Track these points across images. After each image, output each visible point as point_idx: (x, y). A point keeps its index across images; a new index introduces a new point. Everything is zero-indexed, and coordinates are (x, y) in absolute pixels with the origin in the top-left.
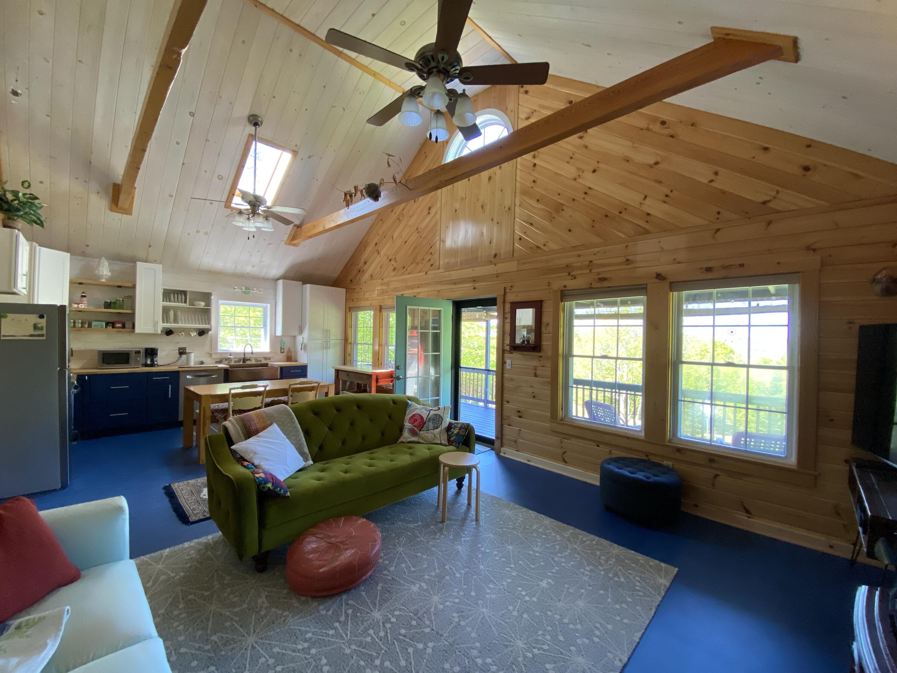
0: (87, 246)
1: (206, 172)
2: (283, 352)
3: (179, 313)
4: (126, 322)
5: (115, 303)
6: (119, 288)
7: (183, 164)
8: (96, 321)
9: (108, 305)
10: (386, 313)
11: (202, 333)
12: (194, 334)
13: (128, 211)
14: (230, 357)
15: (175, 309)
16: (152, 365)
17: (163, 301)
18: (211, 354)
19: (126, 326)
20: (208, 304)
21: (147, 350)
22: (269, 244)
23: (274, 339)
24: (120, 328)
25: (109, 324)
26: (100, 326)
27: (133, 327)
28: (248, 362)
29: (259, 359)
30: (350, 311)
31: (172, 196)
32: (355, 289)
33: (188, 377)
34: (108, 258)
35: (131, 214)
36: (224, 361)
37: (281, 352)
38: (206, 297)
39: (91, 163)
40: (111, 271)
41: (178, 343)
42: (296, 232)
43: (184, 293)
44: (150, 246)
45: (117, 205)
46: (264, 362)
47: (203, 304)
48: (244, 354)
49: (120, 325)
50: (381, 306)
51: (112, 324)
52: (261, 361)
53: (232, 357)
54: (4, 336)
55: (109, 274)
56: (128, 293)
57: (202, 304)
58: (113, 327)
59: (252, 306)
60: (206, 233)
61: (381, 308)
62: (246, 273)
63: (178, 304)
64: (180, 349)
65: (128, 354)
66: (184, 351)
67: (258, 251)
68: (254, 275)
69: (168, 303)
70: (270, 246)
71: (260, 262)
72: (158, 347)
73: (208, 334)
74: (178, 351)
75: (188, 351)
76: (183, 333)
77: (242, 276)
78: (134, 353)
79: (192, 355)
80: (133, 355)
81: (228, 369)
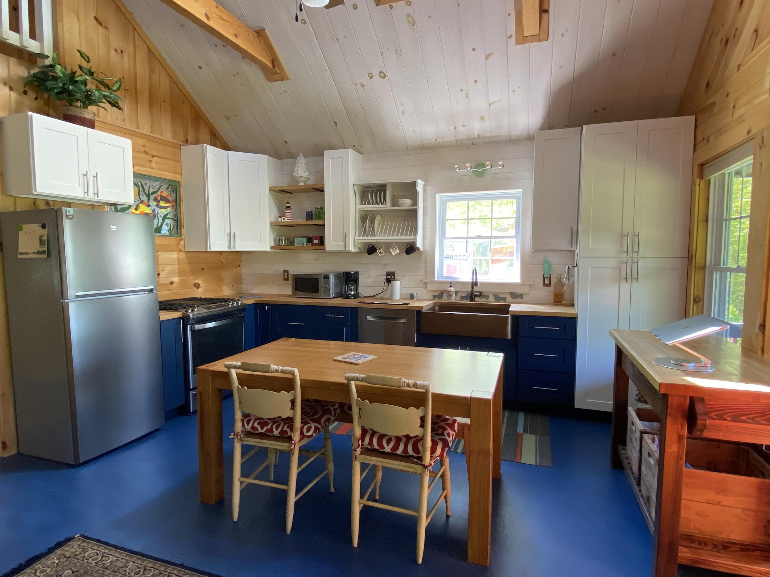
2: (549, 285)
8: (298, 239)
9: (309, 216)
11: (408, 249)
12: (395, 252)
13: (282, 74)
14: (449, 289)
17: (361, 204)
18: (426, 283)
25: (308, 241)
26: (302, 245)
28: (480, 301)
29: (501, 296)
30: (702, 176)
33: (369, 318)
34: (305, 155)
35: (288, 78)
37: (545, 285)
40: (307, 170)
41: (386, 265)
43: (383, 187)
44: (336, 124)
46: (509, 301)
47: (409, 202)
48: (472, 285)
51: (311, 241)
52: (505, 299)
53: (452, 289)
54: (21, 254)
57: (407, 203)
58: (312, 245)
59: (497, 198)
62: (476, 136)
63: (377, 206)
64: (388, 274)
65: (317, 279)
66: (391, 277)
67: (475, 82)
68: (491, 137)
69: (366, 206)
70: (490, 59)
71: (490, 105)
72: (358, 271)
73: (417, 251)
74: (385, 277)
75: (397, 277)
76: (381, 250)
77: (473, 144)
78: (323, 278)
79: (397, 284)
80: (321, 281)
81: (420, 311)
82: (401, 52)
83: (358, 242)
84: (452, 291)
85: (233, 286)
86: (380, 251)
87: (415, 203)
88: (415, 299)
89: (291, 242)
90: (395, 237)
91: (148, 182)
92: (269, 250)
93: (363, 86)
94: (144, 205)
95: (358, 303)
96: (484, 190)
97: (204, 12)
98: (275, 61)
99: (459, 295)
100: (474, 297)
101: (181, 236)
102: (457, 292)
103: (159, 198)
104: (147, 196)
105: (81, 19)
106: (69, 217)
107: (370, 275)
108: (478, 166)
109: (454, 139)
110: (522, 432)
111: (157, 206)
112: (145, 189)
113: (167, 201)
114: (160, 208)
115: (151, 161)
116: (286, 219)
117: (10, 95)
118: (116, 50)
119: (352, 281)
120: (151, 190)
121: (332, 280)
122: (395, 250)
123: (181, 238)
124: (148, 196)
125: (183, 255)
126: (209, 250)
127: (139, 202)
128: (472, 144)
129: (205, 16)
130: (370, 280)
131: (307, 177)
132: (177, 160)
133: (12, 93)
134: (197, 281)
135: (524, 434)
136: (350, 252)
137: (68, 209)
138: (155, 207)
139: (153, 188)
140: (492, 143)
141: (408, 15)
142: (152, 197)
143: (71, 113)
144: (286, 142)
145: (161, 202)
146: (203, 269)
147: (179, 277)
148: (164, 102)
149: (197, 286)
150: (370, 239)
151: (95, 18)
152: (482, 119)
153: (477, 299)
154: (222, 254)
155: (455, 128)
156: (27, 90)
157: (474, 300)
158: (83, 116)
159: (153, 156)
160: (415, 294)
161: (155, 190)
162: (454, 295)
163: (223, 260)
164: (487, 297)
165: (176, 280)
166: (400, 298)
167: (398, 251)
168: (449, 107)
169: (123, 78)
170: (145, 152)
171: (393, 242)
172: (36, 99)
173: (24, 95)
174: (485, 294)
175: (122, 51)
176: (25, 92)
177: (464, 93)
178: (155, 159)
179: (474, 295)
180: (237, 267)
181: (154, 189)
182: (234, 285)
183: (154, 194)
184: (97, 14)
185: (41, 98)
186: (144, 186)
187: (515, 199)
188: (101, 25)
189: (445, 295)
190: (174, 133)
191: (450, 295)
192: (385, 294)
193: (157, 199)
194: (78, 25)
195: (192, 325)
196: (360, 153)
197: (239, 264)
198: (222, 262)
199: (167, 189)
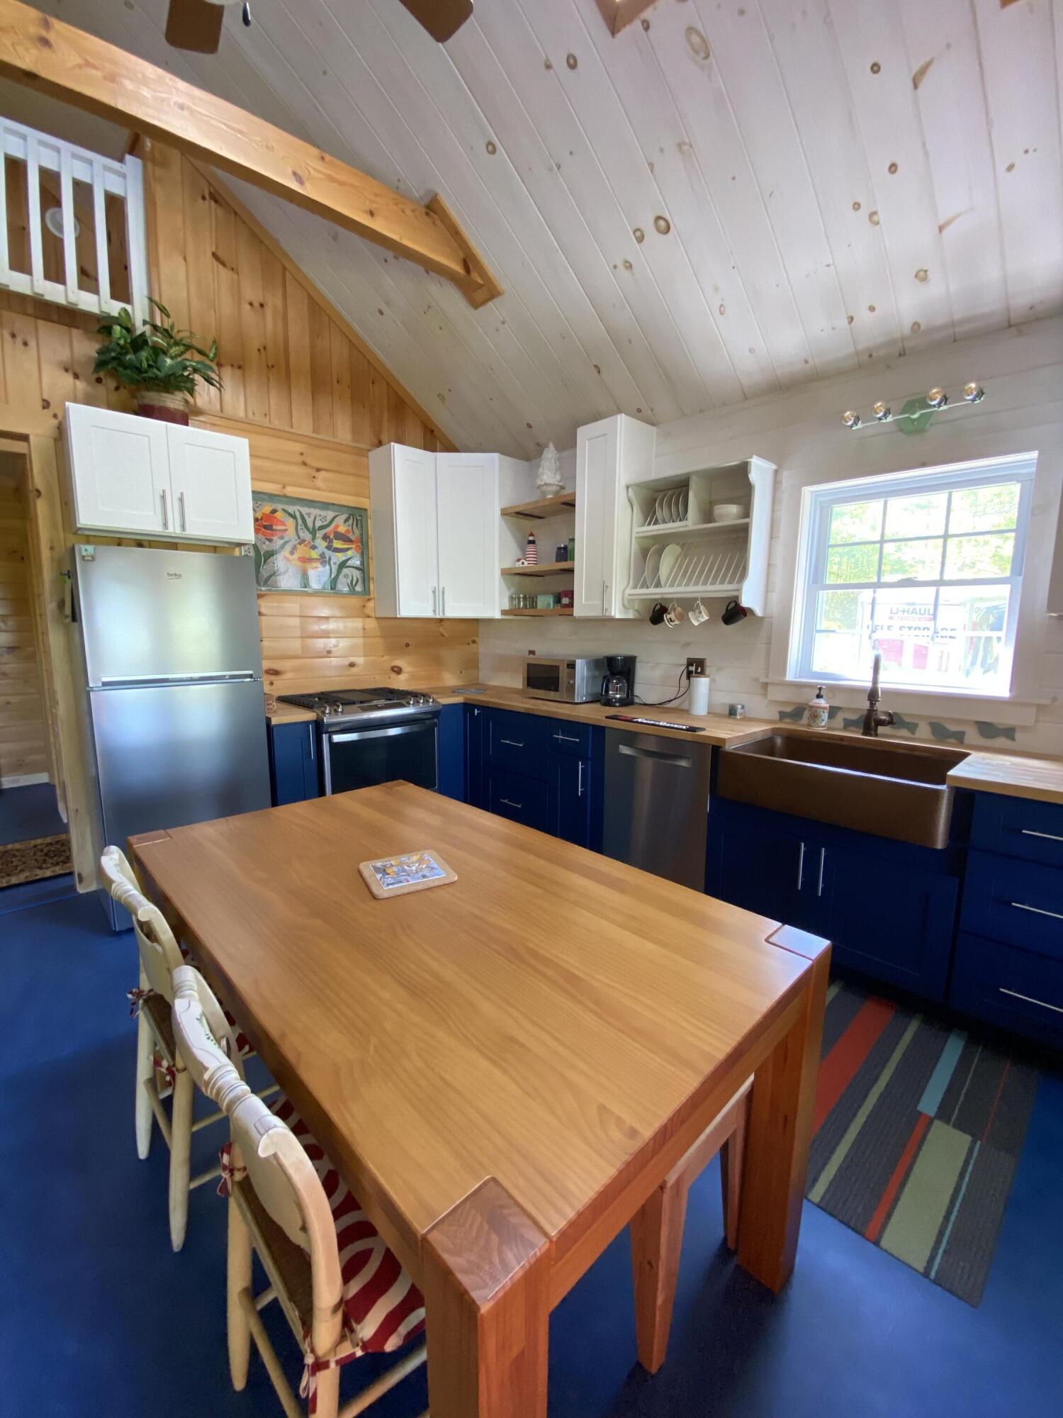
9: (561, 555)
11: (734, 612)
12: (698, 618)
13: (489, 287)
14: (817, 702)
18: (765, 685)
20: (745, 506)
31: (494, 146)
33: (623, 749)
35: (501, 291)
41: (687, 644)
44: (598, 369)
47: (732, 510)
48: (872, 694)
53: (822, 703)
57: (728, 513)
60: (663, 225)
62: (908, 330)
63: (671, 525)
64: (690, 662)
65: (557, 668)
66: (697, 669)
67: (890, 167)
68: (953, 324)
69: (652, 527)
71: (941, 229)
72: (635, 655)
73: (749, 616)
74: (683, 668)
75: (708, 671)
76: (672, 616)
77: (903, 353)
78: (566, 665)
79: (702, 684)
80: (563, 672)
81: (719, 747)
82: (691, 146)
83: (633, 600)
84: (819, 707)
85: (461, 672)
86: (669, 616)
87: (747, 513)
88: (738, 717)
89: (531, 601)
90: (700, 588)
91: (312, 510)
92: (498, 616)
93: (629, 266)
94: (306, 546)
95: (607, 717)
97: (289, 170)
98: (469, 262)
99: (840, 717)
100: (873, 724)
101: (369, 594)
102: (833, 712)
103: (332, 536)
104: (311, 533)
105: (190, 259)
106: (86, 558)
107: (658, 664)
108: (910, 406)
109: (851, 349)
110: (932, 1114)
111: (329, 548)
112: (308, 522)
113: (345, 538)
114: (333, 551)
115: (314, 477)
116: (526, 563)
117: (75, 383)
118: (251, 304)
119: (620, 673)
120: (318, 524)
121: (581, 668)
122: (698, 614)
123: (369, 597)
124: (313, 532)
125: (371, 624)
126: (398, 616)
127: (297, 542)
128: (900, 355)
129: (293, 178)
130: (658, 673)
131: (556, 483)
132: (362, 473)
133: (78, 383)
134: (398, 662)
135: (937, 1123)
136: (613, 620)
137: (83, 547)
138: (326, 551)
139: (321, 520)
140: (955, 341)
141: (691, 30)
142: (320, 534)
143: (147, 401)
144: (529, 426)
145: (335, 541)
146: (407, 645)
147: (364, 656)
148: (338, 382)
149: (398, 671)
150: (653, 592)
151: (214, 255)
152: (922, 276)
153: (882, 730)
154: (443, 623)
155: (851, 319)
156: (102, 377)
157: (873, 732)
158: (163, 405)
159: (318, 470)
160: (740, 706)
161: (325, 523)
162: (825, 716)
163: (444, 633)
164: (912, 727)
165: (360, 660)
166: (708, 713)
167: (705, 617)
168: (828, 266)
169: (265, 348)
170: (304, 464)
171: (696, 599)
172: (117, 389)
173: (98, 384)
174: (907, 720)
175: (262, 305)
176: (99, 380)
177: (864, 212)
178: (323, 474)
179: (875, 721)
180: (469, 644)
181: (323, 522)
182: (463, 671)
183: (322, 529)
184: (217, 248)
185: (125, 388)
186: (306, 517)
187: (1018, 481)
188: (224, 264)
189: (806, 714)
190: (355, 432)
191: (815, 716)
192: (684, 701)
193: (329, 537)
194: (184, 269)
195: (331, 734)
196: (653, 424)
197: (473, 638)
198: (443, 635)
199: (346, 521)
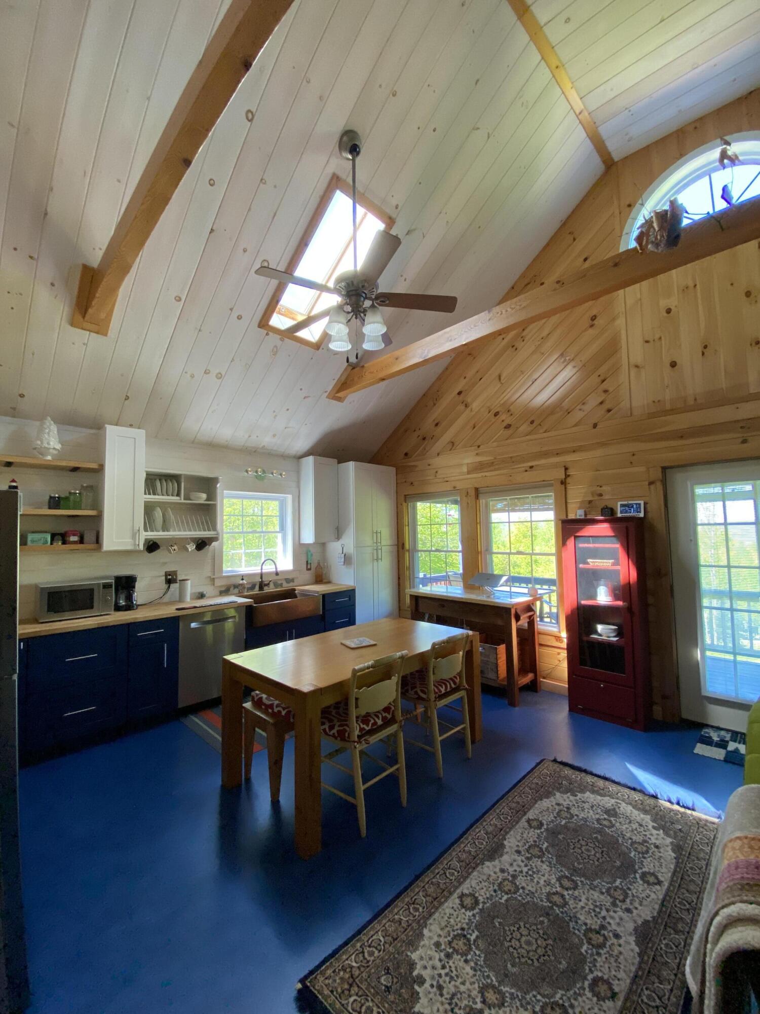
0: (22, 396)
1: (245, 251)
2: (310, 569)
3: (171, 514)
4: (86, 532)
5: (67, 498)
6: (75, 473)
7: (212, 230)
8: (33, 532)
9: (55, 503)
10: (484, 501)
11: (202, 544)
12: (191, 547)
13: (101, 328)
14: (241, 582)
15: (163, 505)
16: (129, 607)
17: (145, 494)
18: (213, 580)
19: (86, 538)
20: (212, 495)
21: (118, 579)
22: (305, 398)
23: (300, 550)
24: (75, 543)
25: (56, 537)
26: (42, 542)
27: (98, 540)
28: (267, 590)
29: (280, 582)
30: (406, 502)
31: (180, 300)
32: (416, 466)
33: (193, 625)
34: (56, 421)
35: (106, 335)
36: (232, 589)
37: (308, 569)
38: (208, 485)
39: (46, 214)
40: (61, 442)
41: (165, 563)
42: (349, 376)
43: (175, 478)
44: (127, 398)
45: (84, 313)
46: (286, 586)
47: (204, 496)
48: (261, 575)
49: (74, 538)
50: (477, 490)
51: (62, 537)
52: (281, 585)
53: (245, 582)
55: (58, 446)
56: (86, 480)
58: (64, 543)
59: (266, 499)
60: (219, 376)
61: (477, 492)
62: (261, 446)
63: (169, 497)
64: (167, 574)
65: (91, 590)
66: (173, 577)
67: (287, 409)
68: (272, 450)
69: (152, 497)
70: (306, 399)
71: (286, 428)
72: (138, 575)
74: (164, 578)
75: (179, 577)
77: (255, 452)
78: (102, 587)
80: (99, 593)
81: (251, 605)
82: (250, 366)
87: (213, 498)
93: (193, 376)
95: (177, 610)
96: (265, 492)
100: (263, 586)
107: (144, 578)
130: (144, 583)
141: (275, 346)
152: (274, 436)
153: (265, 588)
157: (264, 590)
160: (205, 592)
164: (271, 586)
174: (269, 583)
177: (275, 414)
